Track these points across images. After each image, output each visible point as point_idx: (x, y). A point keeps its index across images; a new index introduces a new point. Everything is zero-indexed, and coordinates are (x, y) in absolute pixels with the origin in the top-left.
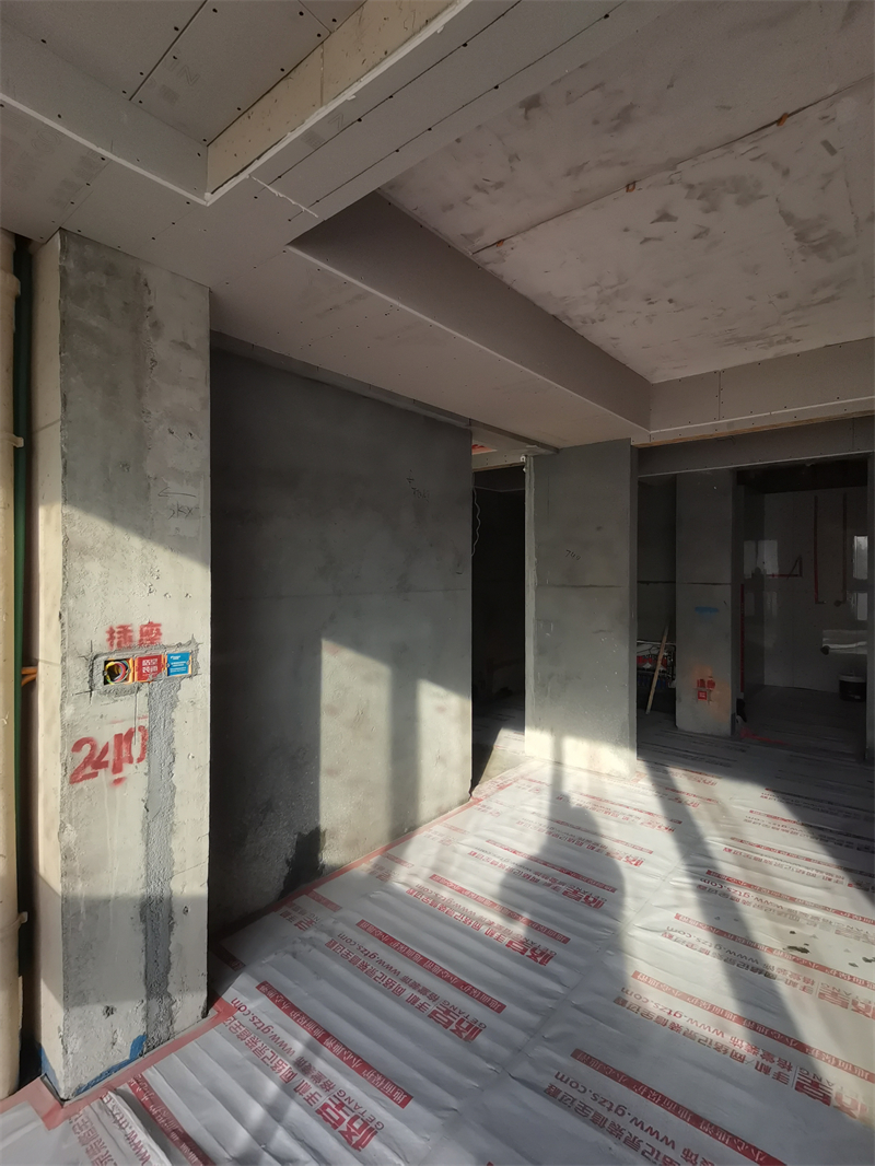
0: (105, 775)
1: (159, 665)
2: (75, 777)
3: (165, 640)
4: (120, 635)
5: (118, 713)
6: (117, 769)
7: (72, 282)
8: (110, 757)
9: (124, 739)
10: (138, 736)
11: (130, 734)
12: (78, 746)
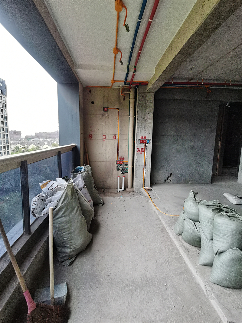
0: (140, 152)
1: (146, 141)
2: (137, 152)
3: (146, 139)
4: (142, 137)
5: (141, 146)
6: (141, 152)
7: (139, 99)
8: (140, 150)
9: (142, 149)
10: (143, 149)
11: (143, 148)
12: (137, 149)
